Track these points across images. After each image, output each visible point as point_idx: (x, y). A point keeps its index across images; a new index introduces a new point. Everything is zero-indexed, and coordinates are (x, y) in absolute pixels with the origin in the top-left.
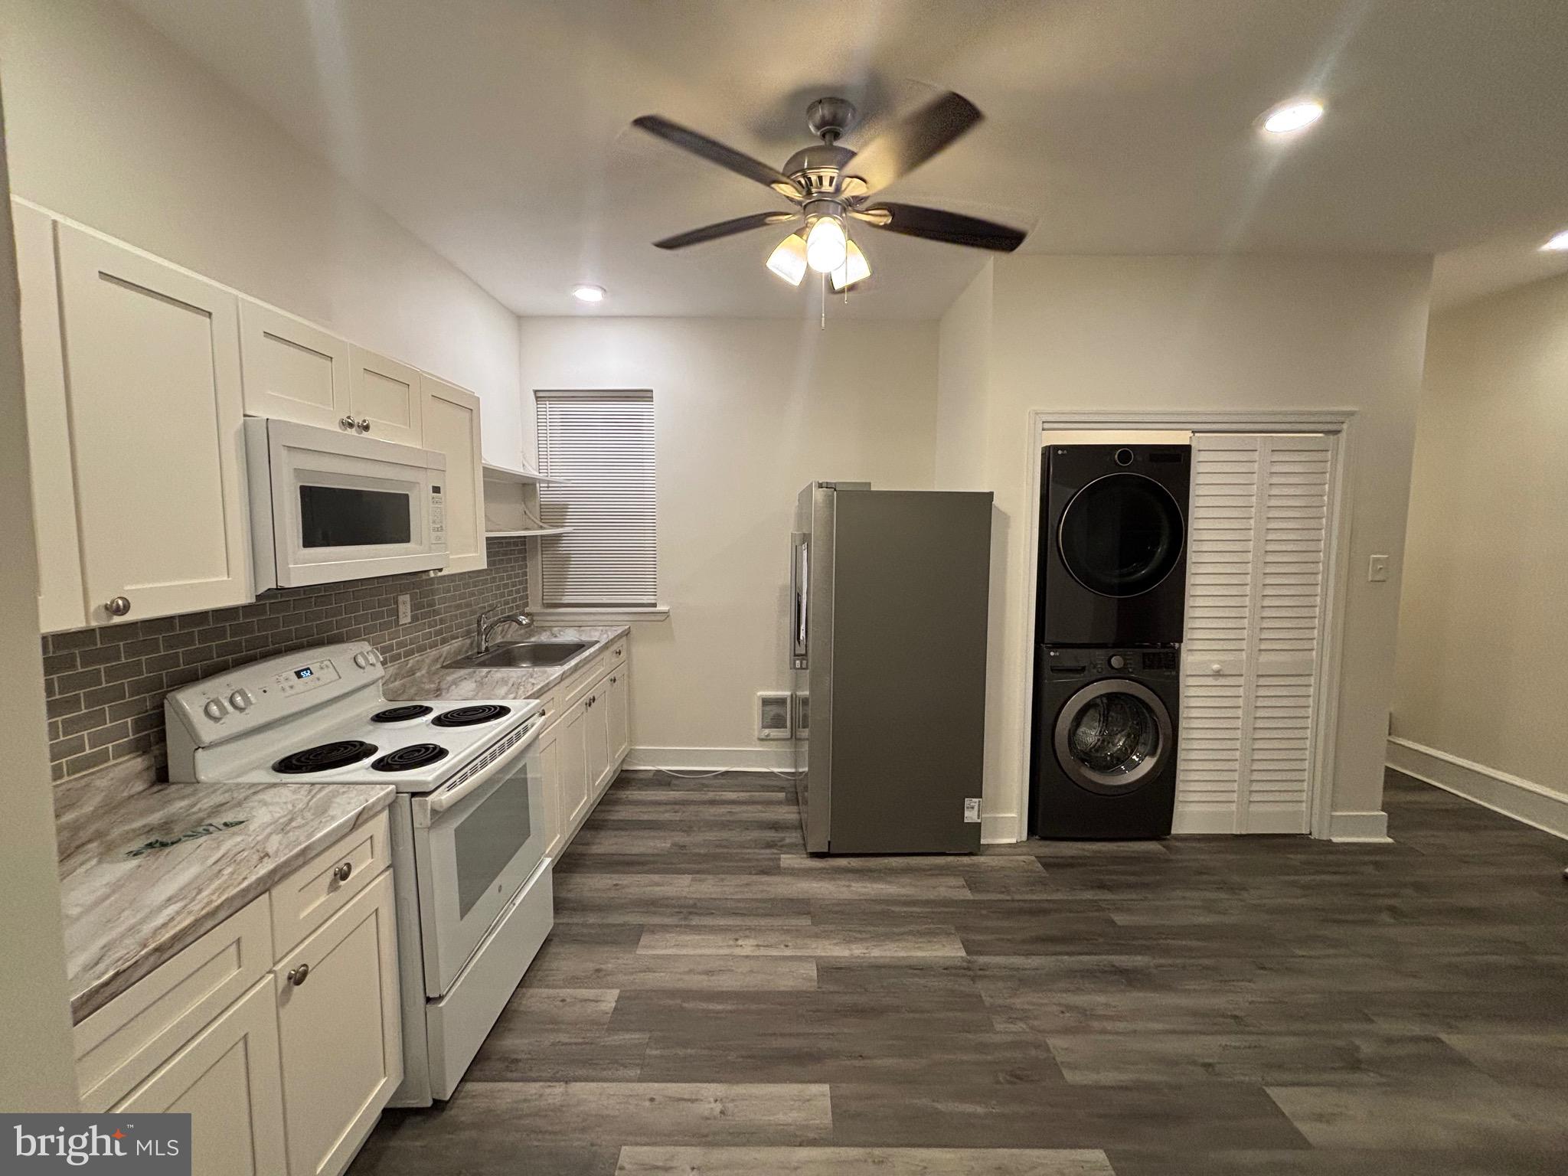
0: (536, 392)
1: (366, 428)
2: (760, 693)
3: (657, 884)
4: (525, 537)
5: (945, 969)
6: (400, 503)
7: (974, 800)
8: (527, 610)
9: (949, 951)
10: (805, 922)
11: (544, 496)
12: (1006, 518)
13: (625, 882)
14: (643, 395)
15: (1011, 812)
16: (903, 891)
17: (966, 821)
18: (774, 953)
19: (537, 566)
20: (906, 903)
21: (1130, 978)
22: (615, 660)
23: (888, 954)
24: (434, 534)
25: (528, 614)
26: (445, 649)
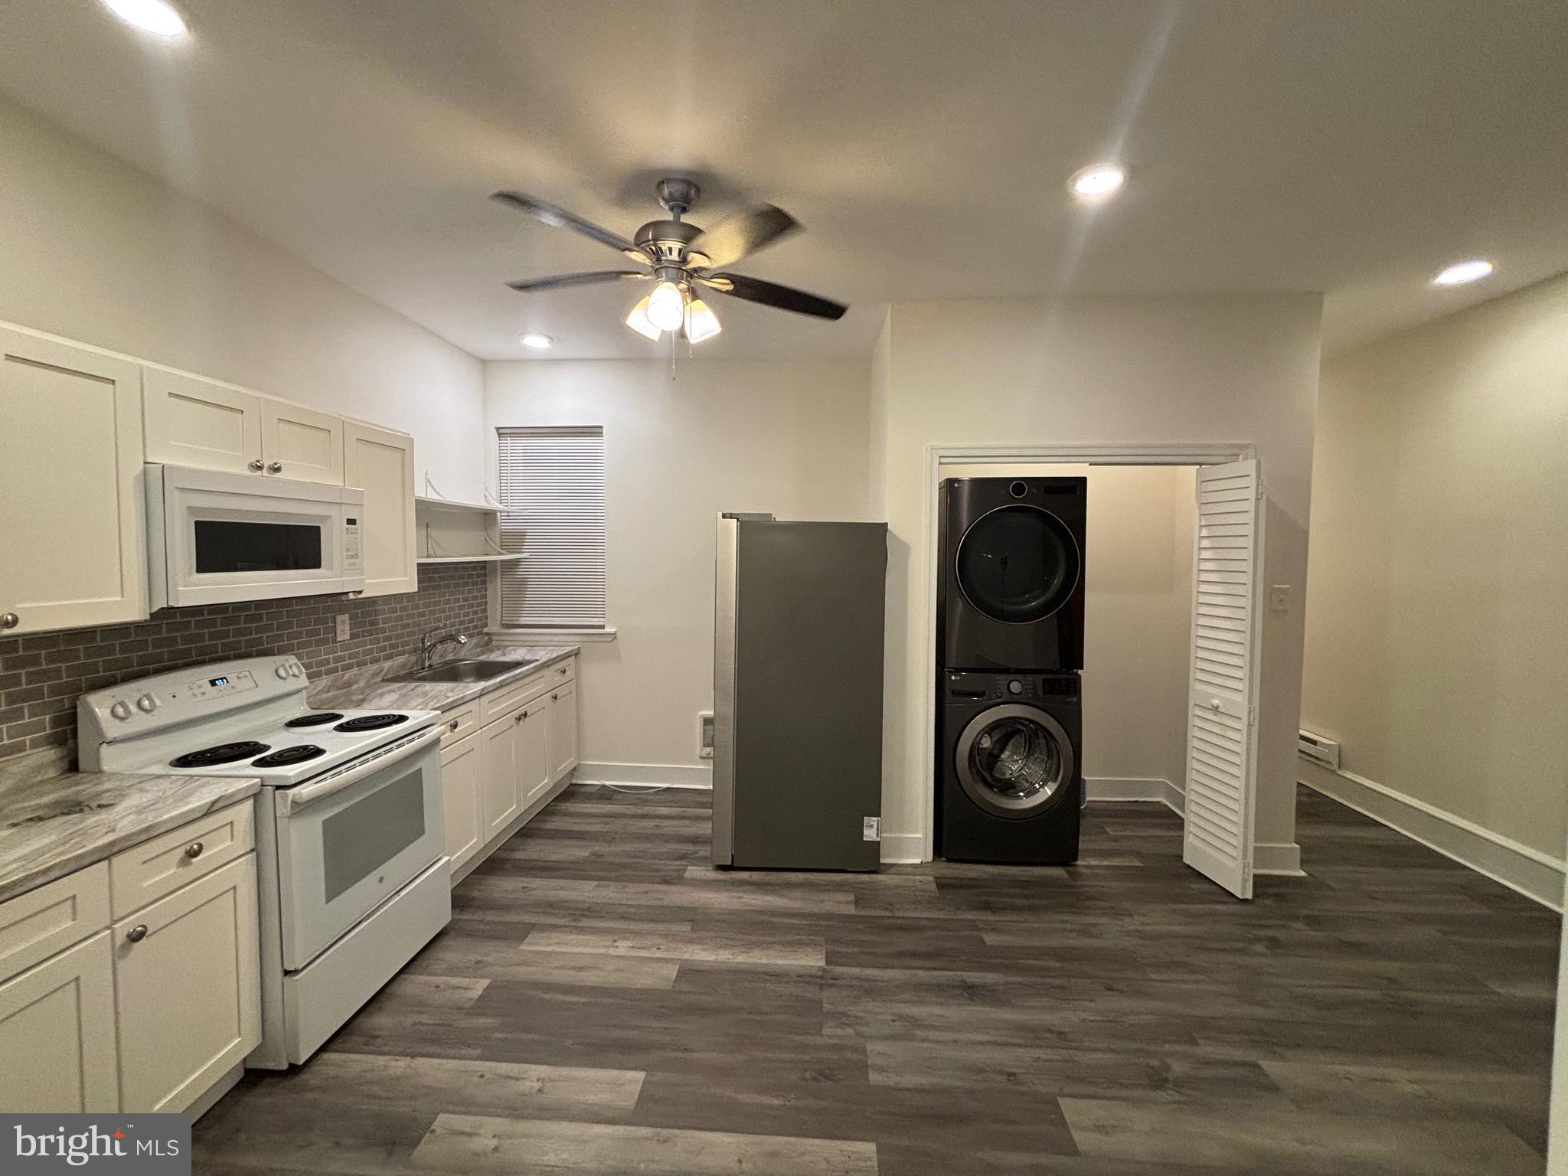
0: (498, 429)
1: (278, 470)
2: (701, 713)
3: (562, 888)
4: (485, 562)
5: (798, 977)
6: (311, 535)
7: (873, 818)
8: (485, 630)
9: (812, 960)
10: (686, 927)
11: (504, 525)
12: (905, 548)
13: (534, 886)
14: (594, 431)
15: (915, 832)
16: (791, 904)
17: (865, 839)
18: (644, 954)
19: (496, 589)
20: (791, 915)
21: (972, 992)
22: (559, 679)
23: (750, 960)
24: (346, 562)
25: (487, 634)
26: (386, 665)
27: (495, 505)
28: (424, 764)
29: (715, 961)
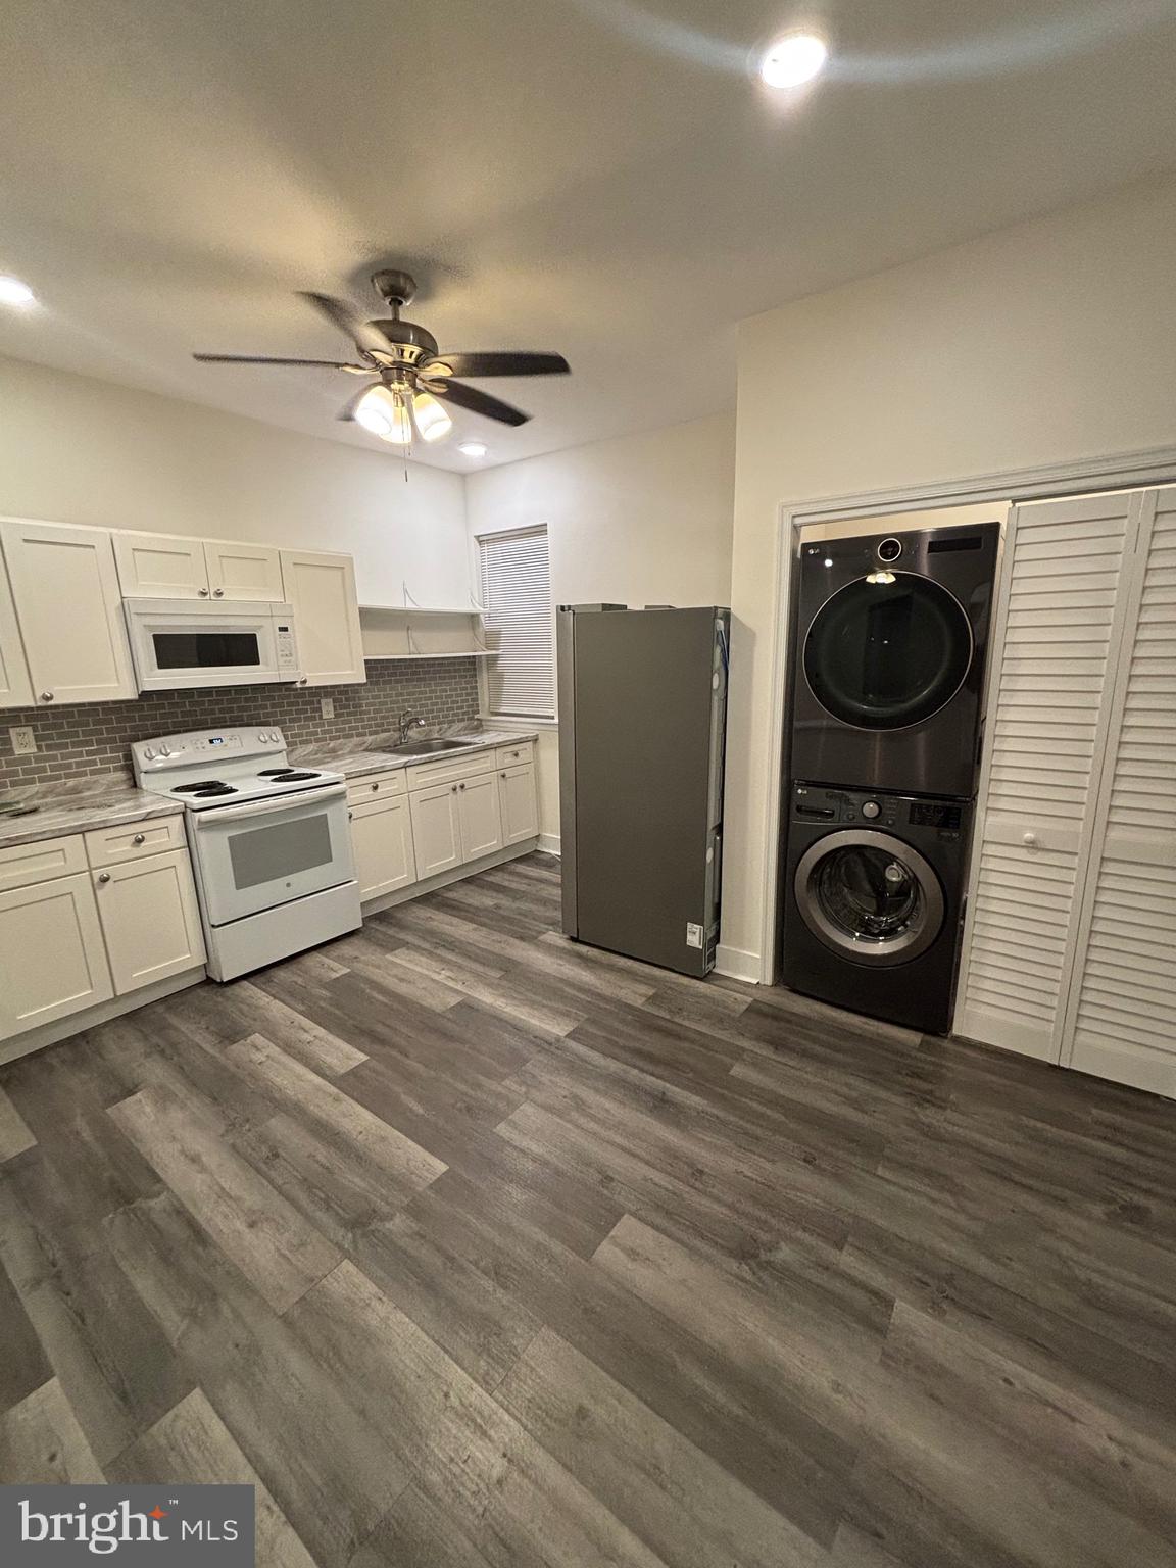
0: (477, 537)
1: (221, 594)
4: (474, 657)
5: (535, 1037)
6: (251, 640)
7: (696, 925)
8: (476, 716)
9: (558, 1028)
10: (496, 974)
14: (540, 530)
15: (755, 952)
17: (688, 944)
18: (451, 984)
19: (484, 679)
22: (509, 760)
24: (281, 661)
25: (478, 719)
26: (369, 739)
27: (478, 609)
28: (329, 811)
29: (491, 1006)
